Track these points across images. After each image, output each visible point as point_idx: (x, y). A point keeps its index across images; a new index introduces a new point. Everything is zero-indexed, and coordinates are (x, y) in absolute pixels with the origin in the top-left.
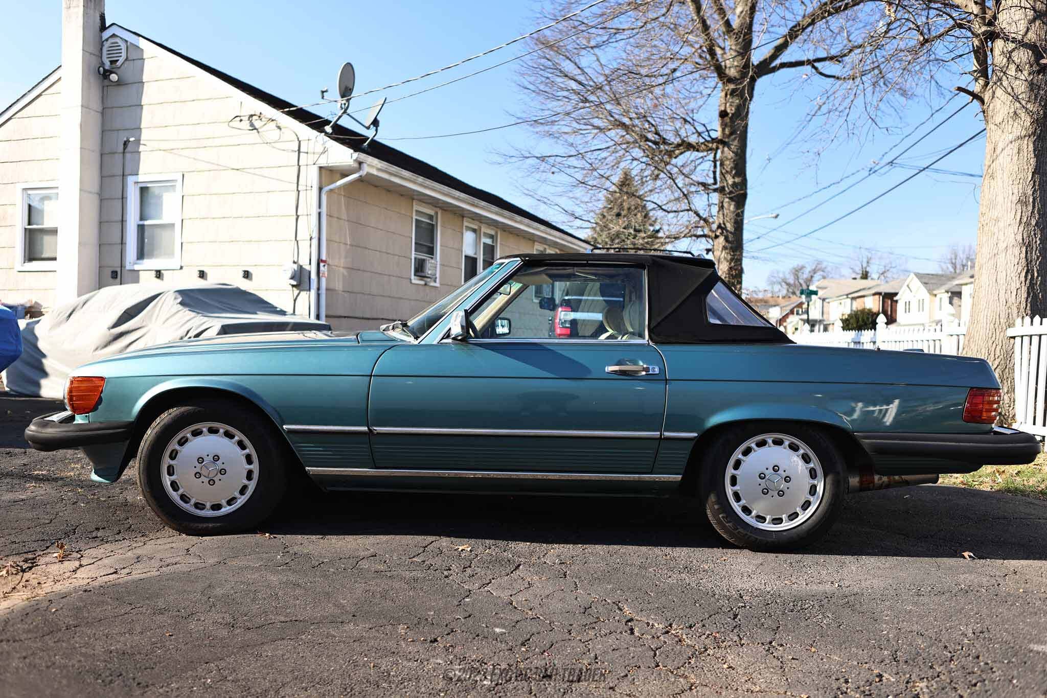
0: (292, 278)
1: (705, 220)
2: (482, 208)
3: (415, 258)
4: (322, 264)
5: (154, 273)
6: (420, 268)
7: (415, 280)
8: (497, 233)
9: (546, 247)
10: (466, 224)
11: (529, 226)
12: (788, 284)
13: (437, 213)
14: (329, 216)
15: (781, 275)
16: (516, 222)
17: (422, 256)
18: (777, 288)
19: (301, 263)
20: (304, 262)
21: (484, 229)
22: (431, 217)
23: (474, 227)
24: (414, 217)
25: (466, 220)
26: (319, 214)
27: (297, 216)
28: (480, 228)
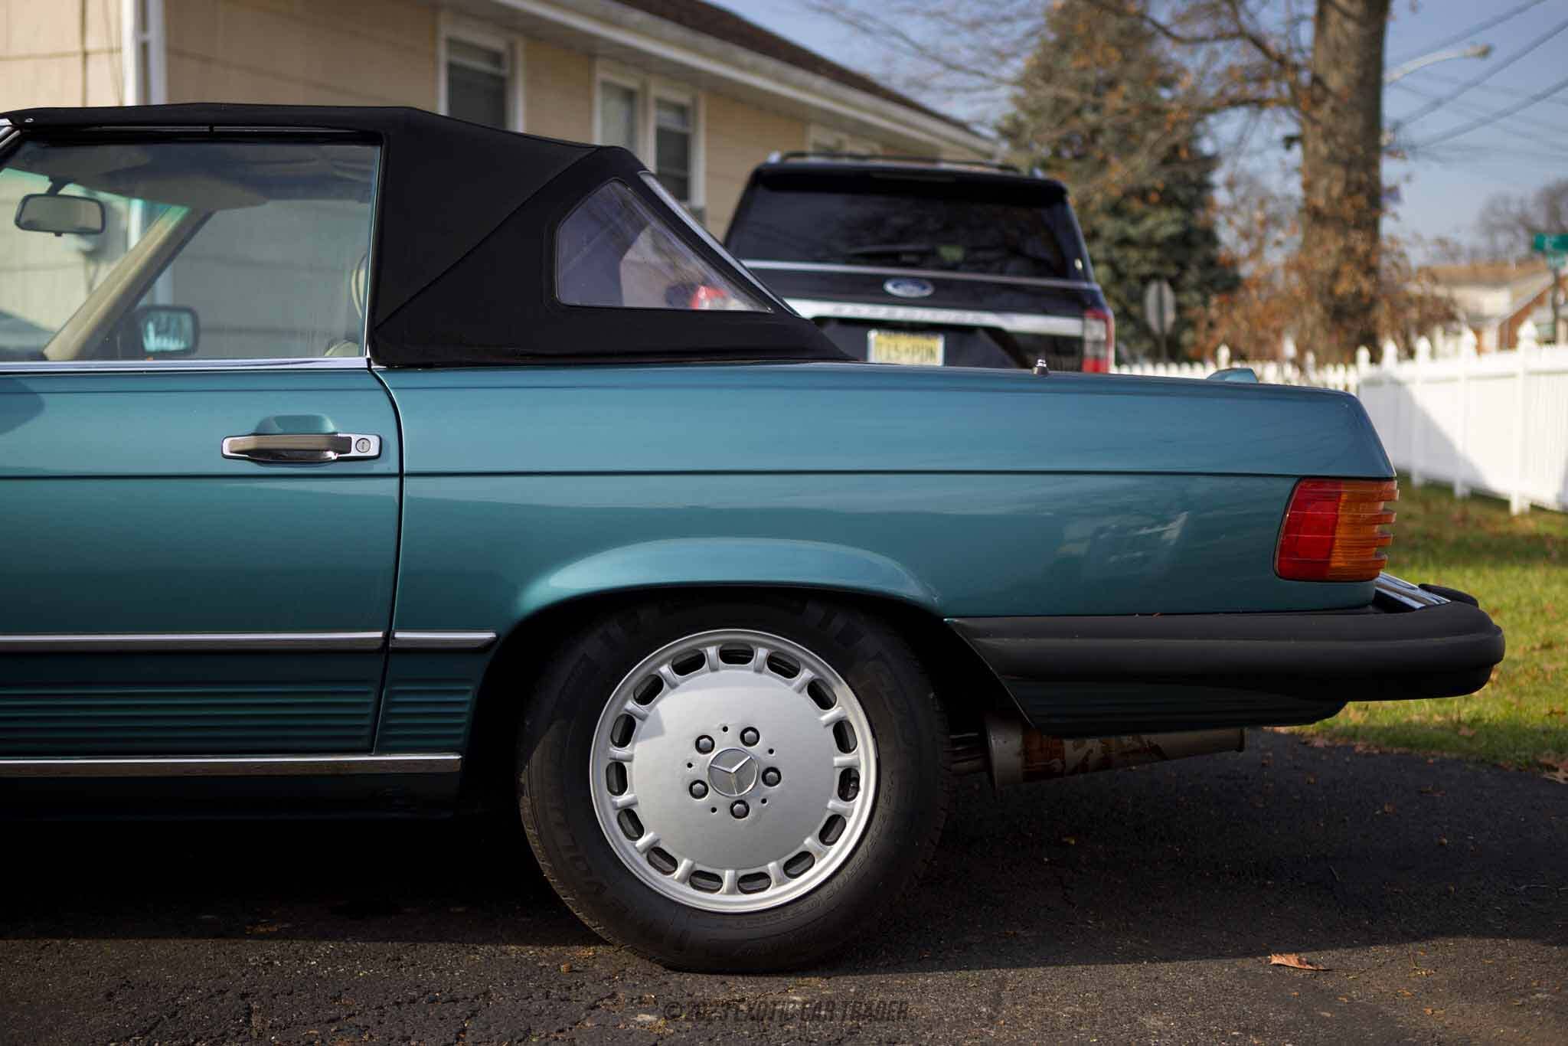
1: (1281, 61)
2: (637, 30)
8: (695, 100)
11: (780, 80)
12: (1532, 230)
13: (512, 46)
15: (1515, 208)
16: (741, 67)
18: (1503, 240)
21: (657, 90)
22: (496, 58)
23: (632, 83)
24: (443, 55)
25: (599, 64)
26: (143, 49)
27: (85, 55)
28: (645, 87)
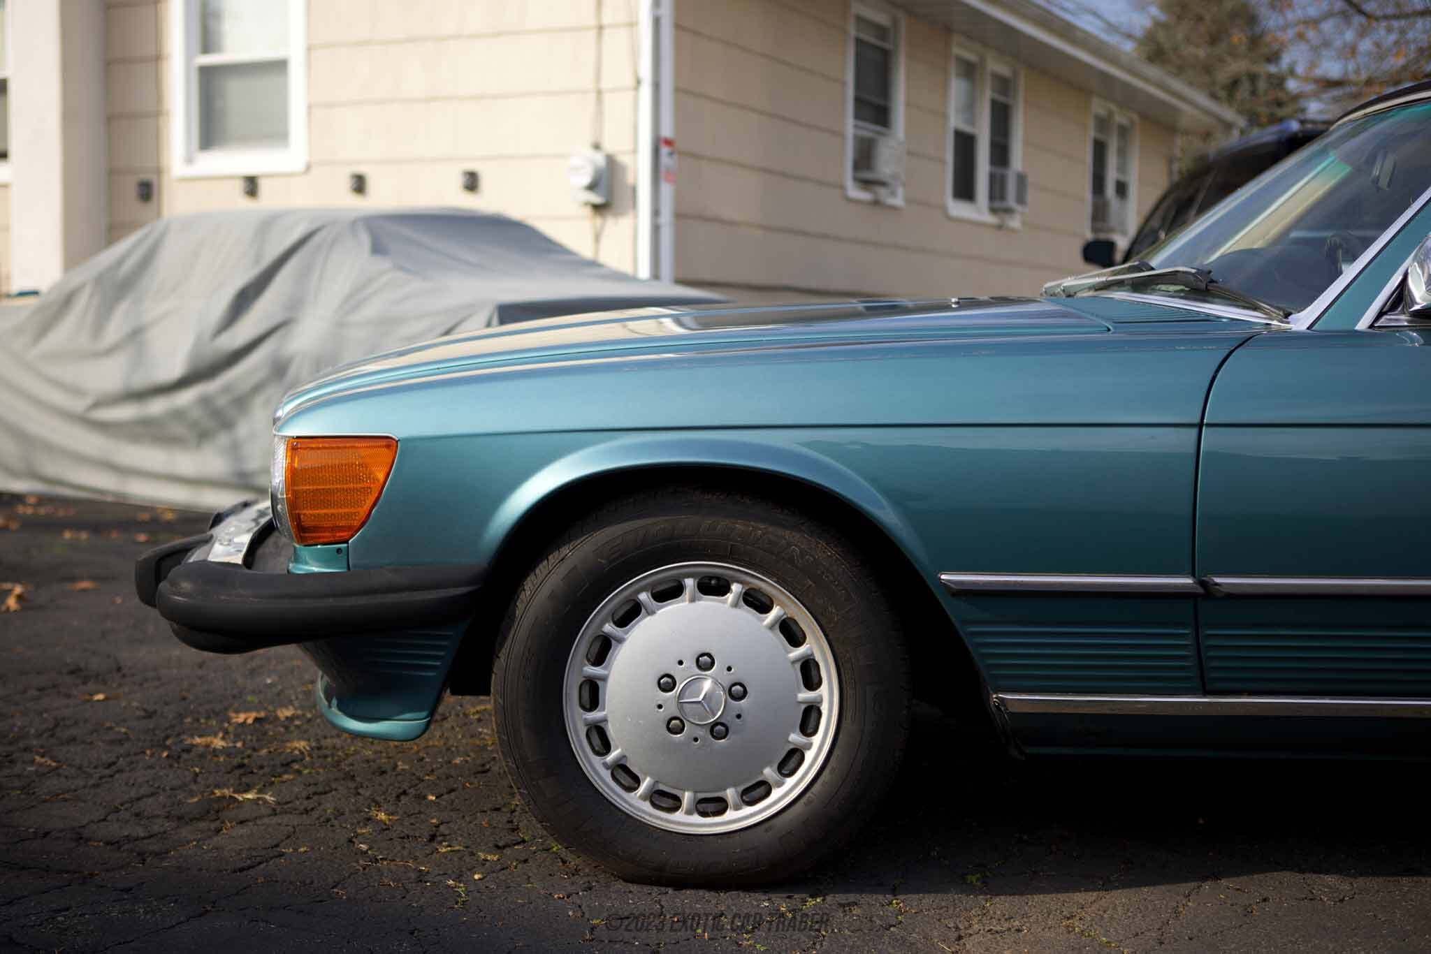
0: (592, 187)
3: (856, 137)
4: (665, 150)
5: (239, 186)
6: (865, 157)
7: (855, 192)
9: (1113, 107)
10: (956, 51)
13: (895, 22)
14: (678, 27)
17: (868, 130)
19: (610, 146)
20: (616, 143)
21: (991, 63)
22: (883, 32)
23: (971, 57)
24: (852, 31)
25: (956, 38)
26: (657, 22)
27: (600, 28)
28: (982, 60)
